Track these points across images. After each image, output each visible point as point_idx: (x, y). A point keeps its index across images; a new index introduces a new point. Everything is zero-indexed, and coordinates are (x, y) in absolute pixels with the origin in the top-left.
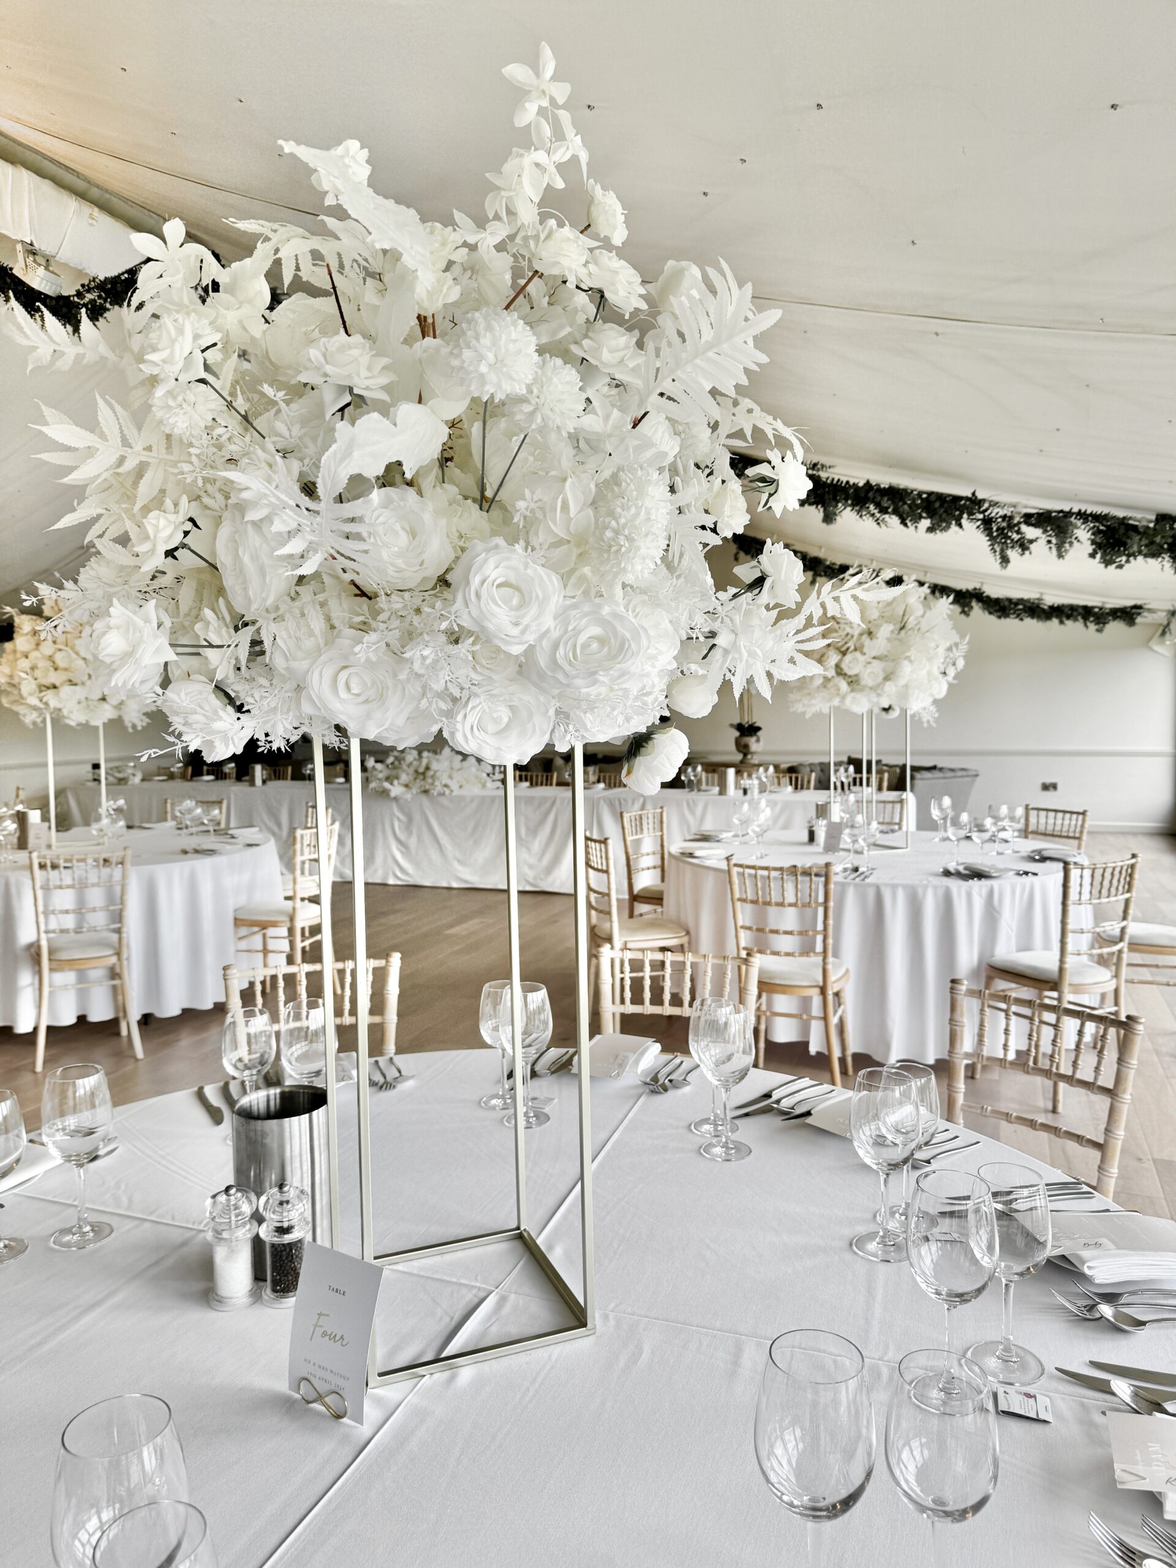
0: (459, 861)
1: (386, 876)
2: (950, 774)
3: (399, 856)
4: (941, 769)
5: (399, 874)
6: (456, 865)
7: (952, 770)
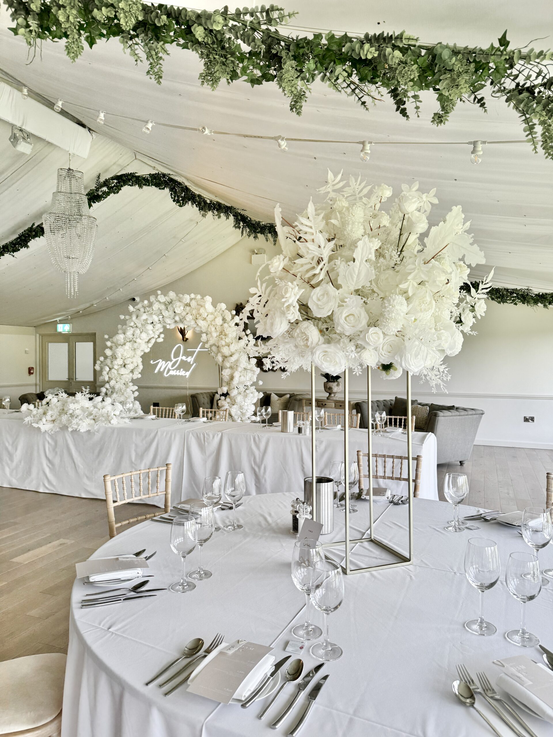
0: (87, 477)
1: (38, 486)
2: (463, 413)
3: (47, 471)
4: (457, 409)
5: (47, 485)
6: (85, 480)
7: (465, 410)
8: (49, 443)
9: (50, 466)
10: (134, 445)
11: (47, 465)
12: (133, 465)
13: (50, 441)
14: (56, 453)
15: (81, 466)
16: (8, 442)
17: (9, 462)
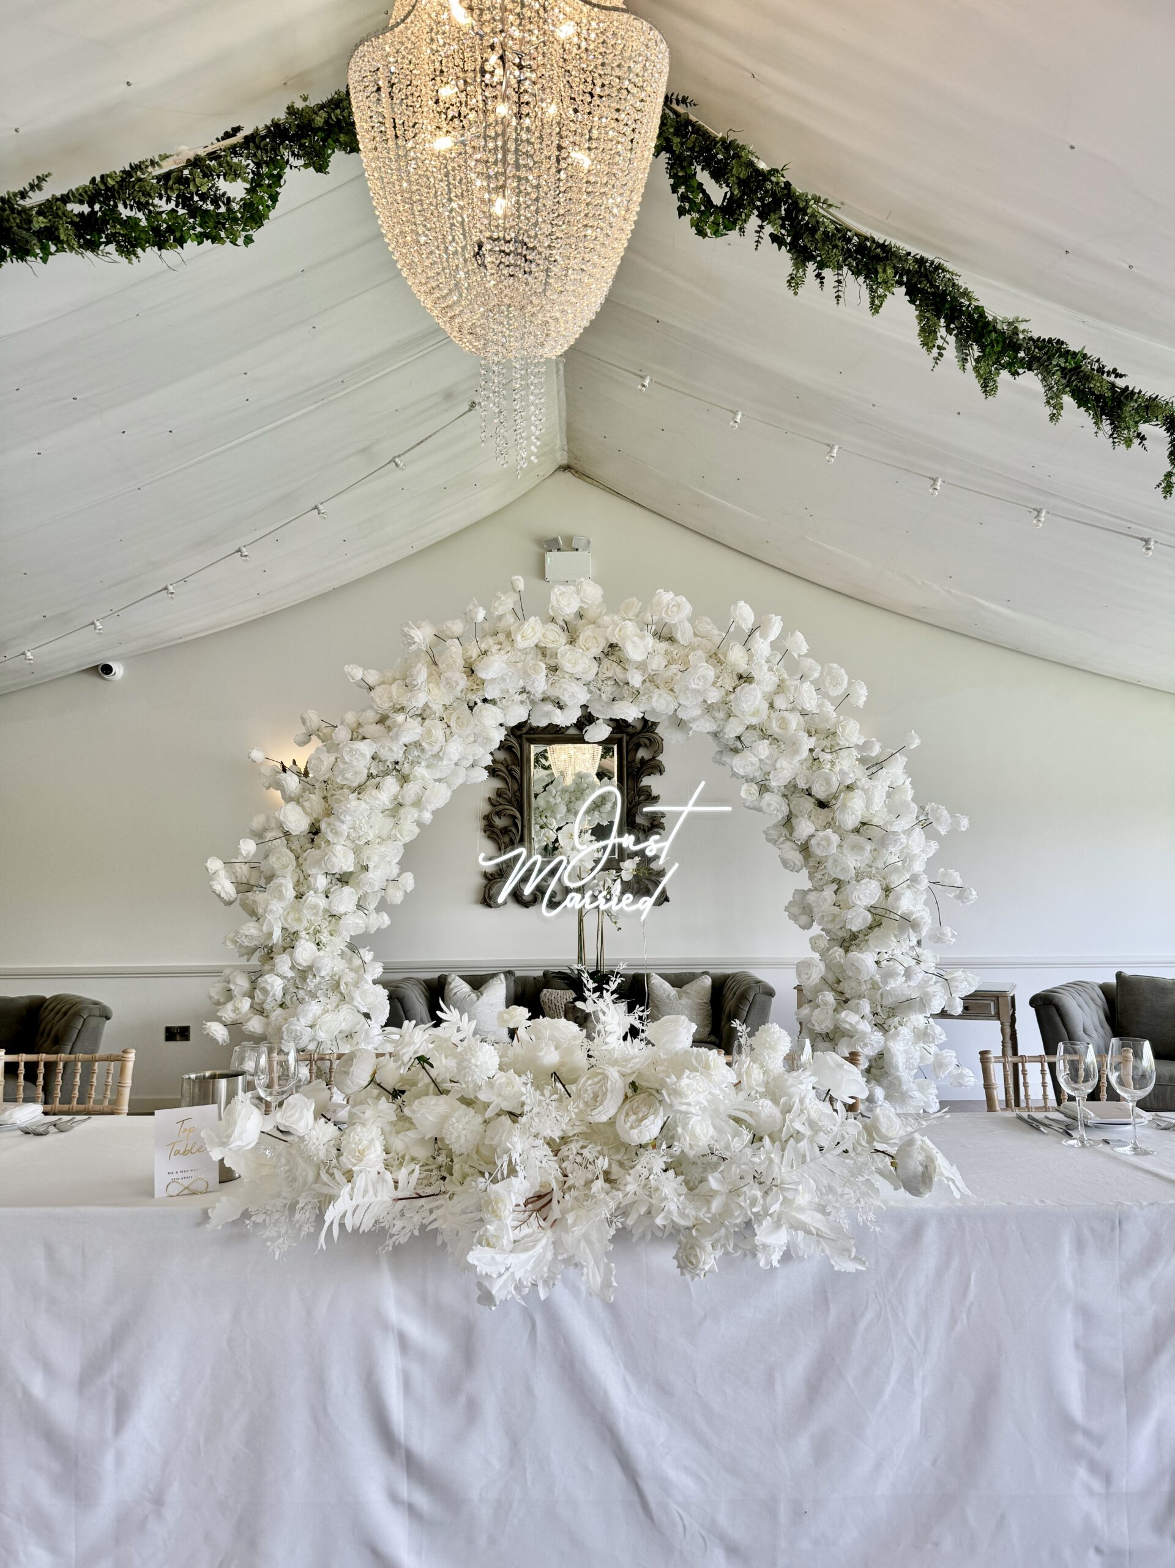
8: (403, 1343)
9: (421, 1499)
10: (1068, 1315)
11: (394, 1498)
12: (1080, 1440)
13: (415, 1329)
14: (472, 1411)
15: (683, 1481)
16: (47, 1368)
17: (54, 1505)
